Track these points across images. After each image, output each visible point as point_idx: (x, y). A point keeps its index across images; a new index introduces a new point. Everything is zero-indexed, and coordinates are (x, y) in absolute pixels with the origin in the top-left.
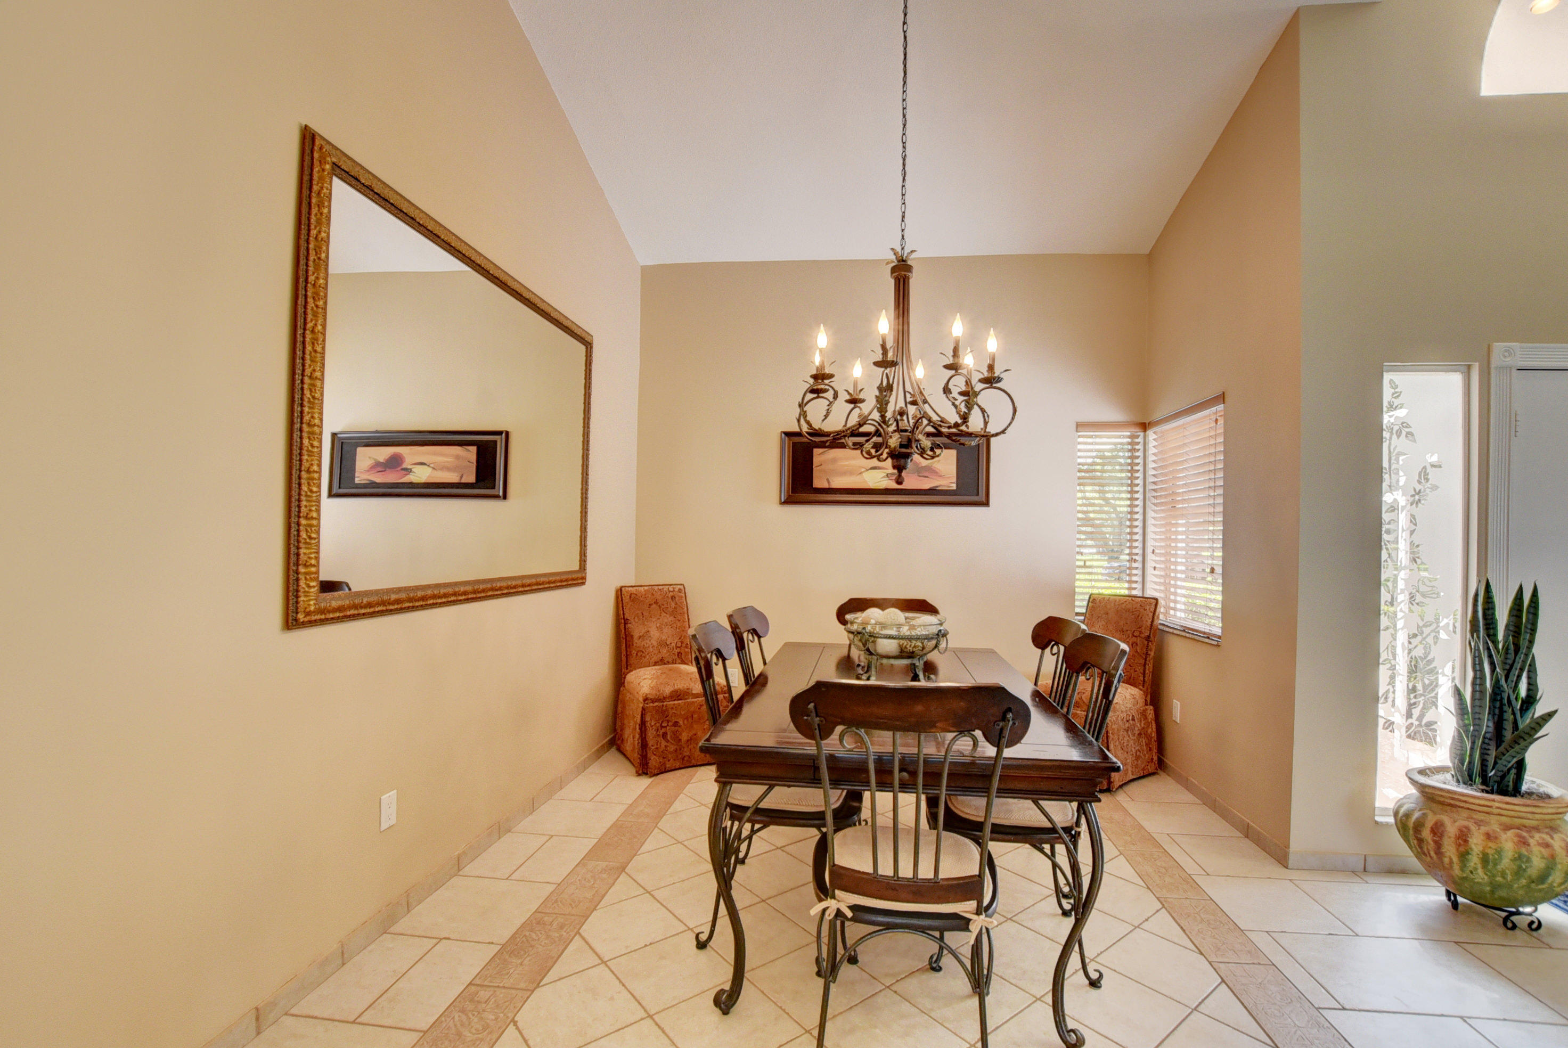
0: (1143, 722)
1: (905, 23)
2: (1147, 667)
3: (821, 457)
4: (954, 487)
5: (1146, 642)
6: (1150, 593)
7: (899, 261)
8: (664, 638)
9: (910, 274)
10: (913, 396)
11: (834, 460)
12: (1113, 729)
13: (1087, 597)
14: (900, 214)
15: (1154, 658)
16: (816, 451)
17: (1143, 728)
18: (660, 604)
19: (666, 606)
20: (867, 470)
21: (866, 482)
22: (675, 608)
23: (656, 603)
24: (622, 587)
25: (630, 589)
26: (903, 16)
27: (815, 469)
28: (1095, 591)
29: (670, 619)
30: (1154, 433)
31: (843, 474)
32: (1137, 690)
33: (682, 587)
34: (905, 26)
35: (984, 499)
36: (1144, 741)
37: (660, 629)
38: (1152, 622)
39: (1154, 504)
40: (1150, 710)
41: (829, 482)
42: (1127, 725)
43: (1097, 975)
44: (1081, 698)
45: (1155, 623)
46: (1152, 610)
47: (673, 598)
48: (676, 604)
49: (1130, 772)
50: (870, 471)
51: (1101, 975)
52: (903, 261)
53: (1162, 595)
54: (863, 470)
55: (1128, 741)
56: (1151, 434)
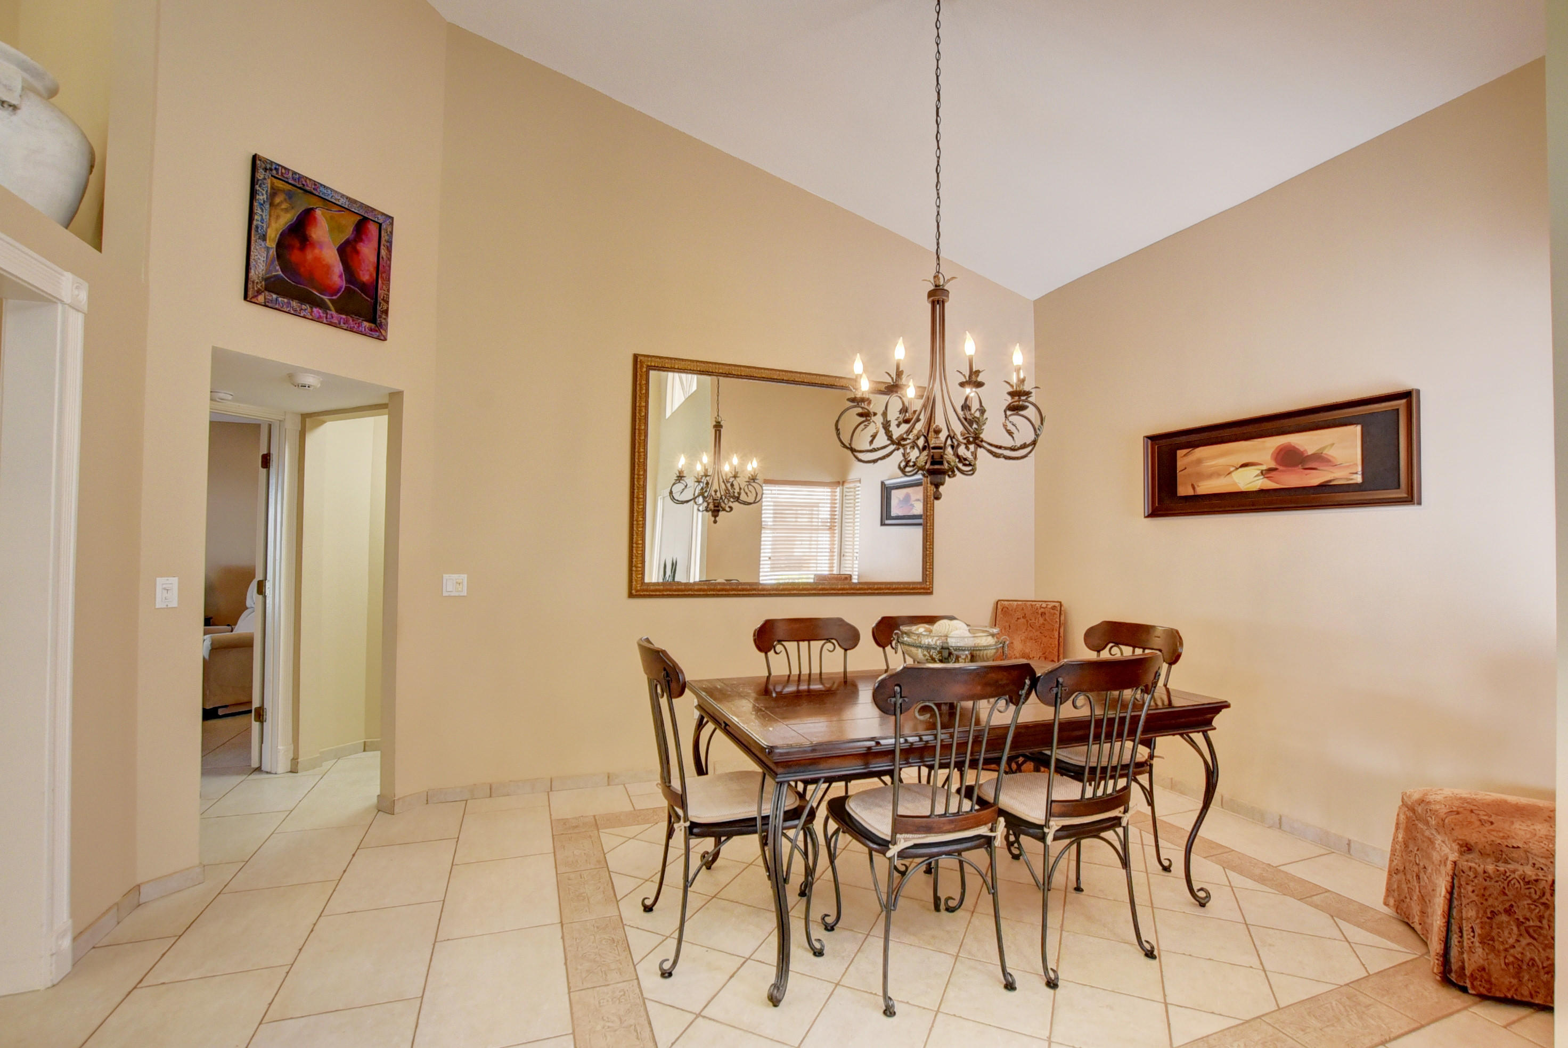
3: (1184, 459)
4: (1358, 479)
8: (1027, 651)
11: (1199, 461)
16: (1180, 453)
18: (1028, 618)
19: (1033, 621)
20: (1237, 469)
21: (1235, 484)
22: (1043, 624)
23: (1024, 617)
24: (999, 600)
25: (1006, 603)
27: (1179, 474)
29: (1035, 634)
31: (1210, 476)
33: (1057, 604)
35: (1408, 495)
37: (1024, 642)
41: (1194, 488)
47: (1043, 614)
48: (1045, 620)
50: (1240, 470)
54: (1232, 469)
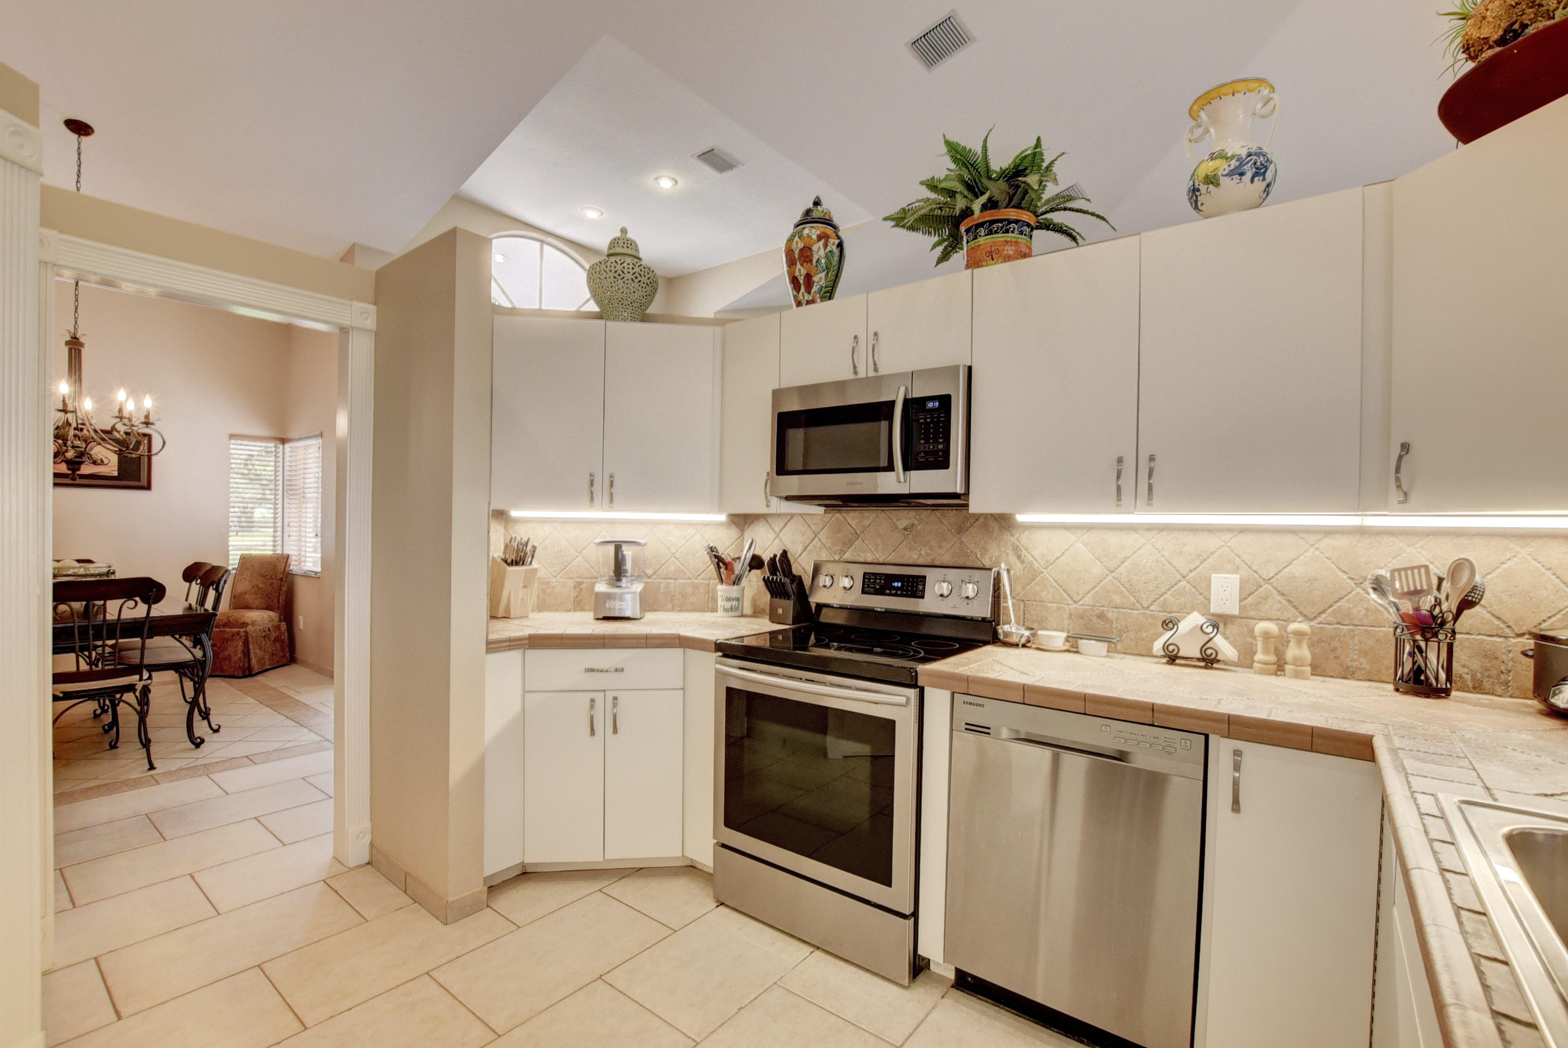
0: (277, 632)
1: (78, 182)
2: (281, 598)
4: (116, 474)
5: (280, 582)
6: (286, 552)
7: (72, 338)
9: (82, 348)
10: (83, 420)
12: (252, 636)
13: (239, 557)
14: (74, 308)
15: (286, 592)
17: (278, 636)
26: (76, 177)
28: (245, 552)
30: (290, 447)
32: (273, 613)
34: (78, 184)
35: (146, 485)
36: (278, 645)
38: (285, 569)
39: (290, 494)
40: (283, 626)
42: (264, 634)
43: (217, 727)
44: (229, 620)
45: (287, 569)
46: (285, 561)
49: (267, 663)
51: (220, 727)
52: (76, 338)
53: (294, 553)
55: (265, 644)
56: (287, 446)
